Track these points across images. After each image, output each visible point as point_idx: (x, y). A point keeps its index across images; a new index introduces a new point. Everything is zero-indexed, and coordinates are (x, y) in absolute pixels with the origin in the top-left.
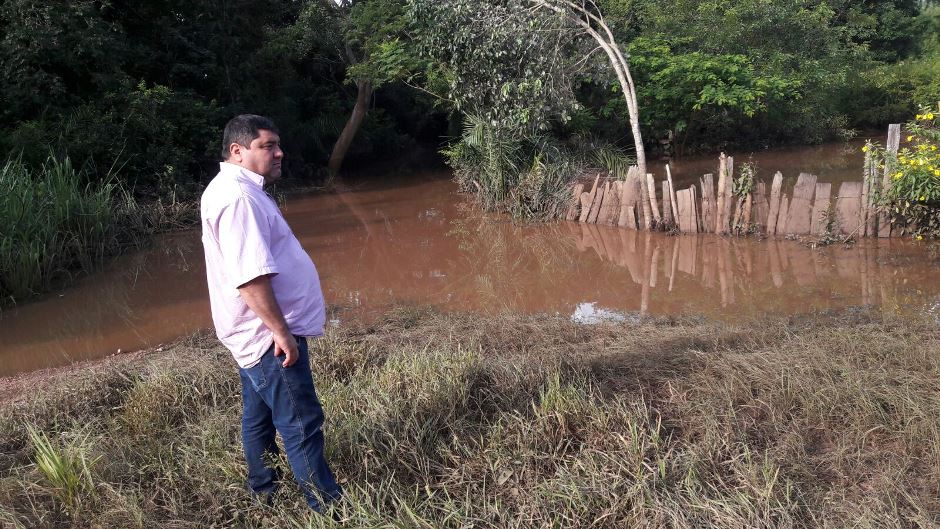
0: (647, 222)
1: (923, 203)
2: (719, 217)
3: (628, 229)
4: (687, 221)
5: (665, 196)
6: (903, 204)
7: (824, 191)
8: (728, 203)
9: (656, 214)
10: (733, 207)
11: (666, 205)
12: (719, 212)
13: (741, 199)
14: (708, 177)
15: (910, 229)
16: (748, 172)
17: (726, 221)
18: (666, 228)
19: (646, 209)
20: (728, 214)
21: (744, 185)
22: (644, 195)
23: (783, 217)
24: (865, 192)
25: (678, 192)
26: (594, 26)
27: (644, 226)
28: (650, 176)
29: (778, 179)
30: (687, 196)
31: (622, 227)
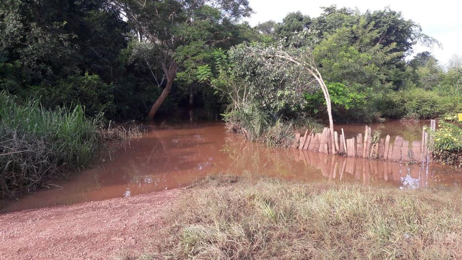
0: (334, 152)
1: (447, 150)
2: (364, 151)
3: (323, 153)
4: (351, 152)
5: (341, 142)
6: (440, 150)
7: (406, 144)
8: (369, 145)
9: (338, 148)
10: (371, 148)
11: (341, 145)
12: (365, 149)
13: (374, 145)
14: (360, 135)
15: (440, 161)
16: (378, 134)
17: (368, 153)
18: (341, 155)
19: (333, 146)
20: (368, 149)
21: (376, 139)
22: (333, 140)
23: (390, 153)
24: (423, 145)
25: (347, 140)
26: (314, 72)
27: (332, 152)
28: (336, 132)
29: (388, 137)
30: (351, 142)
31: (320, 152)
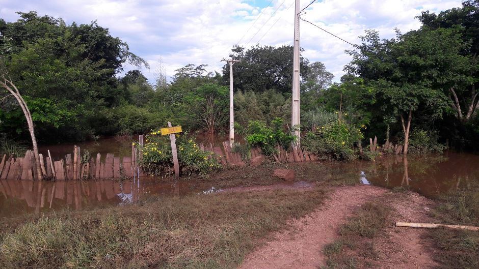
0: (40, 177)
1: (154, 163)
2: (75, 173)
3: (27, 180)
4: (60, 175)
5: (48, 164)
6: (148, 164)
7: (117, 160)
8: (79, 166)
9: (44, 173)
10: (81, 167)
11: (48, 168)
12: (75, 170)
13: (84, 165)
14: (69, 156)
15: (149, 173)
16: (87, 153)
17: (78, 174)
18: (49, 179)
19: (39, 171)
20: (79, 170)
21: (86, 158)
22: (38, 164)
23: (102, 172)
24: (133, 160)
25: (55, 162)
26: (9, 85)
27: (37, 178)
28: (41, 155)
29: (99, 156)
30: (59, 164)
31: (23, 180)
